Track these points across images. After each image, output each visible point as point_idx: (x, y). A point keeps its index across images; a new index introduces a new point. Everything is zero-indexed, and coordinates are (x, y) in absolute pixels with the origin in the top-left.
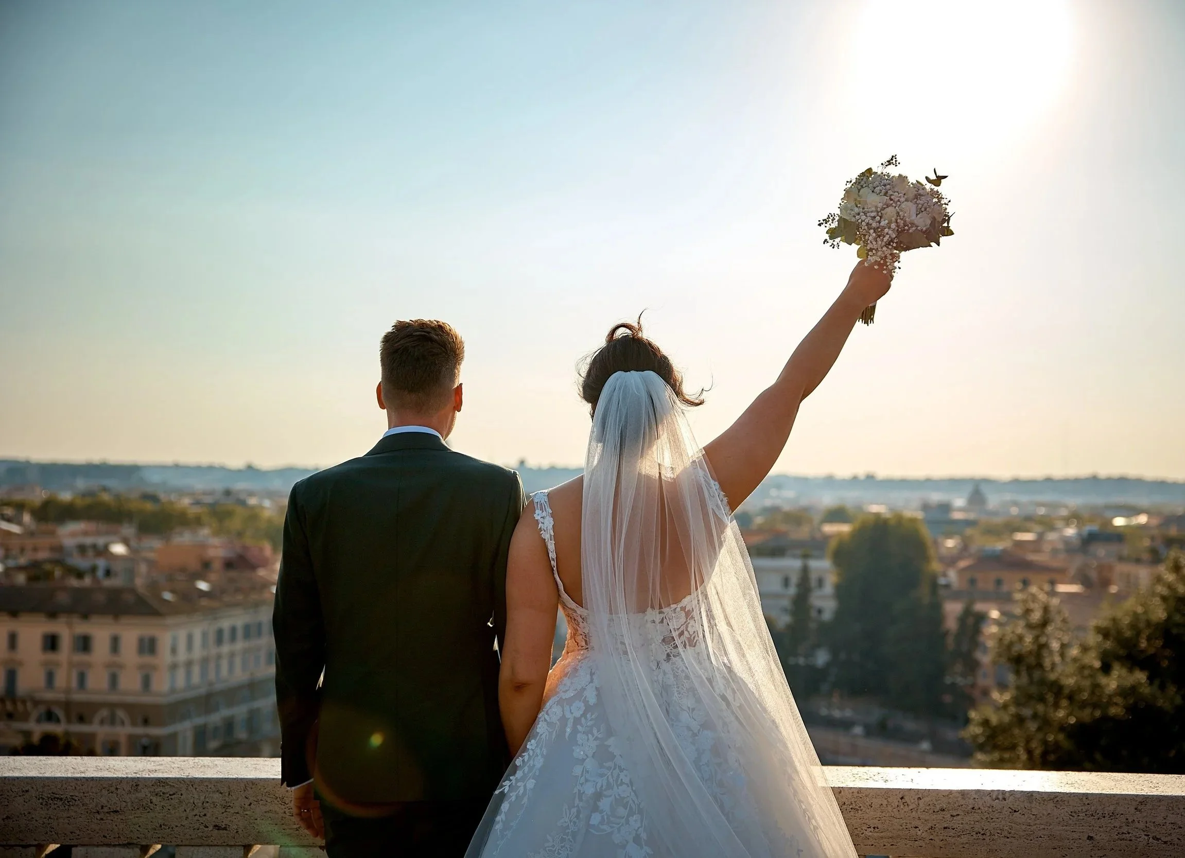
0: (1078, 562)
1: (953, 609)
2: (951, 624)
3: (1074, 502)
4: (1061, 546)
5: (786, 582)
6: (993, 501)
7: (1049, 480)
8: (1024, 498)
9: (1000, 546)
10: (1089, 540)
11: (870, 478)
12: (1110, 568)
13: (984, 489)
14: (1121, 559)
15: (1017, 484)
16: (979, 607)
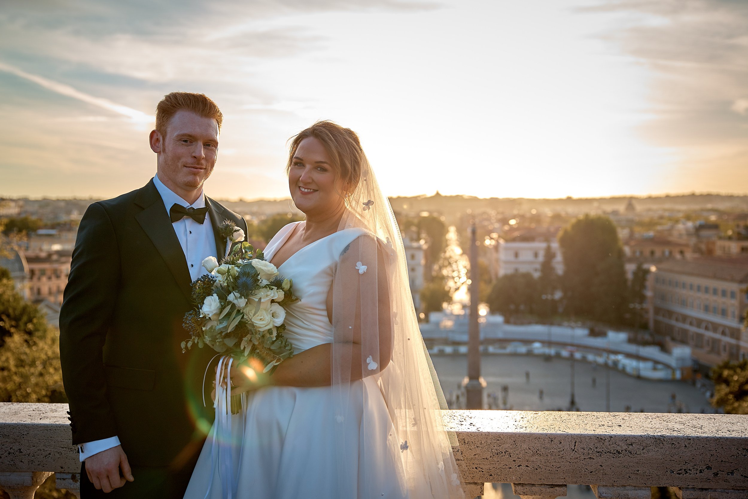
0: (693, 241)
1: (630, 268)
2: (630, 276)
3: (683, 207)
4: (684, 232)
5: (536, 255)
6: (639, 208)
7: (668, 197)
8: (655, 207)
9: (651, 234)
10: (699, 228)
11: (569, 199)
12: (714, 243)
13: (634, 202)
14: (720, 238)
15: (650, 199)
16: (645, 266)
